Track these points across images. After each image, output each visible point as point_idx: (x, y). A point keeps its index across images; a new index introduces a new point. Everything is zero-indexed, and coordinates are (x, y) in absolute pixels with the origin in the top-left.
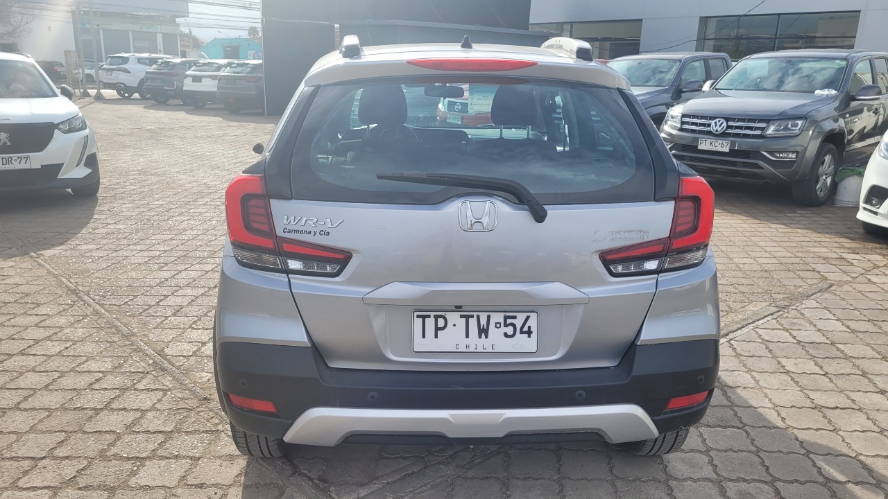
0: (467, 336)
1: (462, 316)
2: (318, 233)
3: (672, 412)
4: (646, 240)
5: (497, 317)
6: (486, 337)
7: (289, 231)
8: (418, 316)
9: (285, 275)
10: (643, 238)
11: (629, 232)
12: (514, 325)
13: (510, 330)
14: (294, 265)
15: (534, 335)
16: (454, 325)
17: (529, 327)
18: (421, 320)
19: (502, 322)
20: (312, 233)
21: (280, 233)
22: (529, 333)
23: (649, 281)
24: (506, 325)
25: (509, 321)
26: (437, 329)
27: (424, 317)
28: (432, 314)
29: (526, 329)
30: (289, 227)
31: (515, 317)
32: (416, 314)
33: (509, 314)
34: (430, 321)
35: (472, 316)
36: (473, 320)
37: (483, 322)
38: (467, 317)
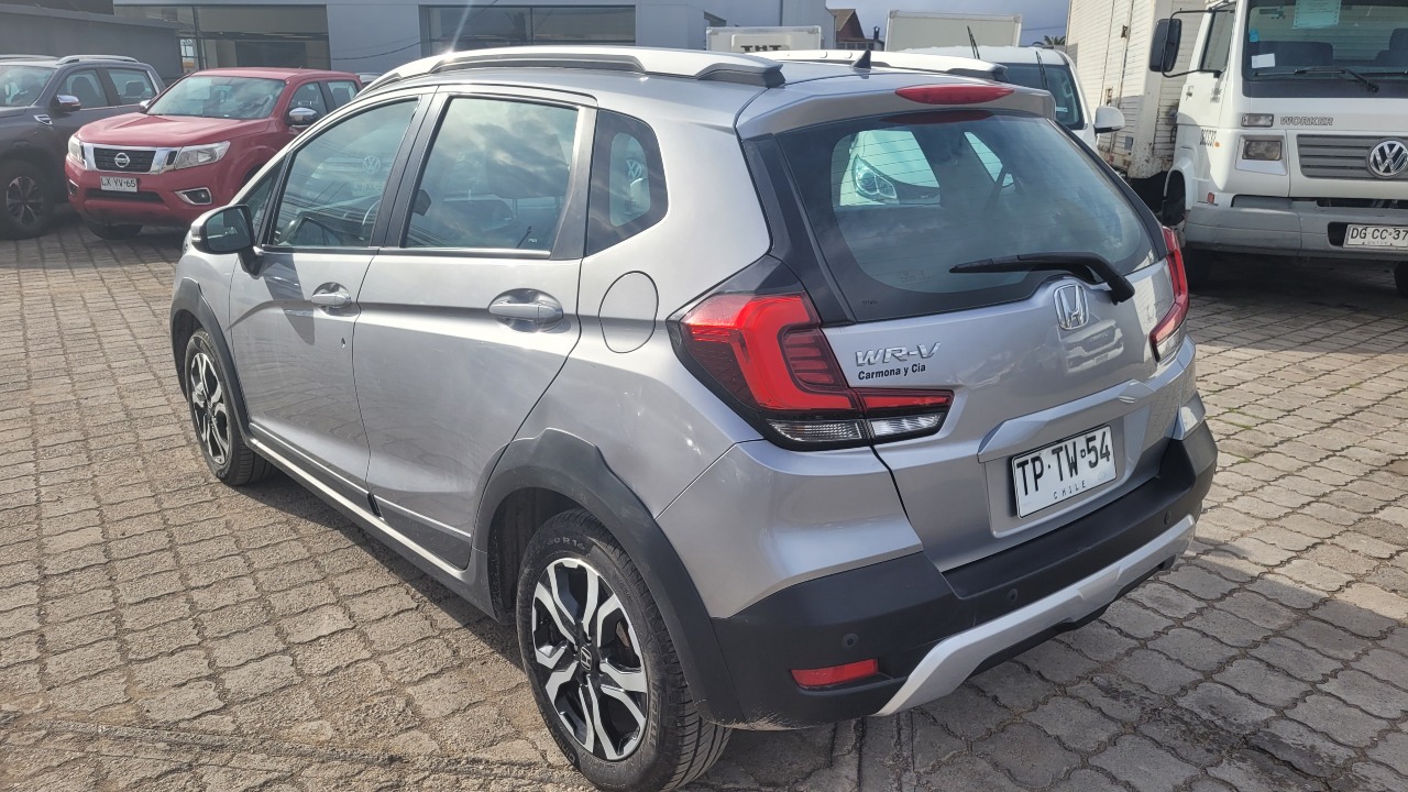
0: (1061, 478)
1: (1053, 452)
2: (910, 371)
5: (1081, 442)
6: (1077, 473)
7: (869, 376)
8: (1019, 465)
9: (868, 448)
12: (1094, 448)
13: (1092, 457)
14: (882, 428)
15: (1111, 457)
16: (1049, 467)
17: (1107, 447)
18: (1021, 469)
19: (1088, 447)
20: (903, 372)
21: (854, 381)
22: (1108, 455)
24: (1089, 451)
25: (1091, 444)
26: (1037, 477)
27: (1022, 465)
28: (1029, 458)
29: (1104, 451)
30: (868, 369)
31: (1093, 438)
32: (1017, 462)
33: (1089, 435)
34: (1029, 468)
35: (1061, 449)
36: (1063, 454)
37: (1071, 454)
38: (1056, 452)
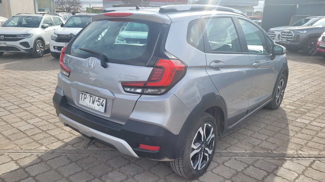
0: (90, 103)
1: (90, 96)
3: (141, 149)
4: (137, 80)
5: (97, 98)
6: (94, 104)
8: (81, 93)
10: (136, 79)
11: (131, 76)
12: (100, 102)
16: (88, 98)
17: (103, 104)
19: (98, 100)
22: (103, 106)
23: (137, 96)
24: (98, 102)
25: (99, 100)
26: (84, 98)
28: (84, 93)
29: (102, 104)
31: (100, 99)
32: (81, 92)
33: (100, 98)
34: (83, 95)
35: (92, 96)
36: (92, 98)
37: (94, 99)
38: (91, 96)
